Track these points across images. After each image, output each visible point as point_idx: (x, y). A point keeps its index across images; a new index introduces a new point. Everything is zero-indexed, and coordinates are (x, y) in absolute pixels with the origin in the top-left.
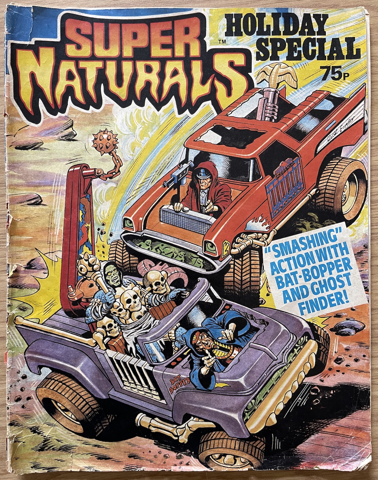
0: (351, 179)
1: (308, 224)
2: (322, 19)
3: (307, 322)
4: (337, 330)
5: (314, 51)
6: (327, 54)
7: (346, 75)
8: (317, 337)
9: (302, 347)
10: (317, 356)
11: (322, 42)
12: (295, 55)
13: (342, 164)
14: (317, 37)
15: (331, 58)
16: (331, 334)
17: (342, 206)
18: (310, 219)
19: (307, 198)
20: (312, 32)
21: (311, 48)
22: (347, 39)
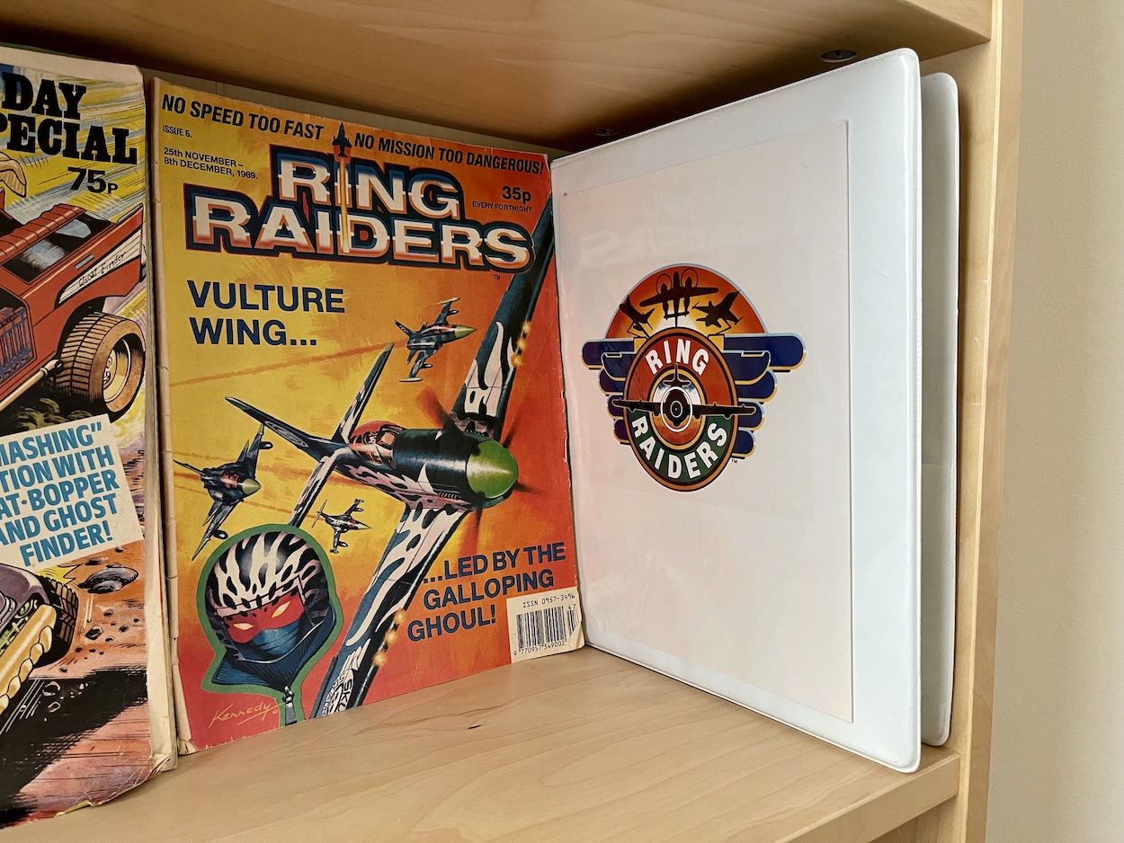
0: (119, 348)
1: (39, 417)
2: (75, 93)
3: (36, 576)
4: (92, 585)
5: (57, 142)
6: (81, 150)
7: (113, 187)
8: (54, 600)
9: (27, 618)
10: (55, 631)
11: (72, 130)
12: (24, 143)
13: (104, 325)
14: (64, 120)
15: (87, 156)
16: (80, 593)
17: (103, 389)
18: (44, 409)
19: (39, 375)
20: (55, 110)
21: (52, 137)
22: (115, 131)
